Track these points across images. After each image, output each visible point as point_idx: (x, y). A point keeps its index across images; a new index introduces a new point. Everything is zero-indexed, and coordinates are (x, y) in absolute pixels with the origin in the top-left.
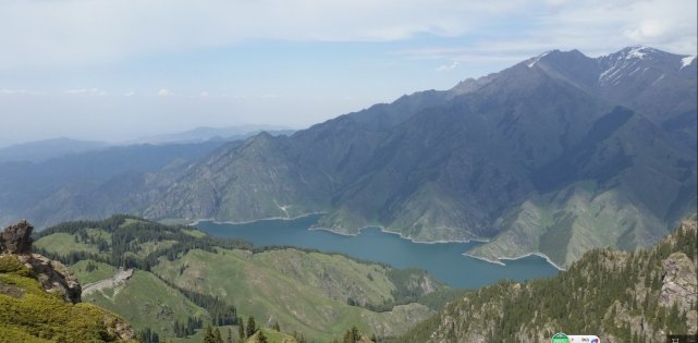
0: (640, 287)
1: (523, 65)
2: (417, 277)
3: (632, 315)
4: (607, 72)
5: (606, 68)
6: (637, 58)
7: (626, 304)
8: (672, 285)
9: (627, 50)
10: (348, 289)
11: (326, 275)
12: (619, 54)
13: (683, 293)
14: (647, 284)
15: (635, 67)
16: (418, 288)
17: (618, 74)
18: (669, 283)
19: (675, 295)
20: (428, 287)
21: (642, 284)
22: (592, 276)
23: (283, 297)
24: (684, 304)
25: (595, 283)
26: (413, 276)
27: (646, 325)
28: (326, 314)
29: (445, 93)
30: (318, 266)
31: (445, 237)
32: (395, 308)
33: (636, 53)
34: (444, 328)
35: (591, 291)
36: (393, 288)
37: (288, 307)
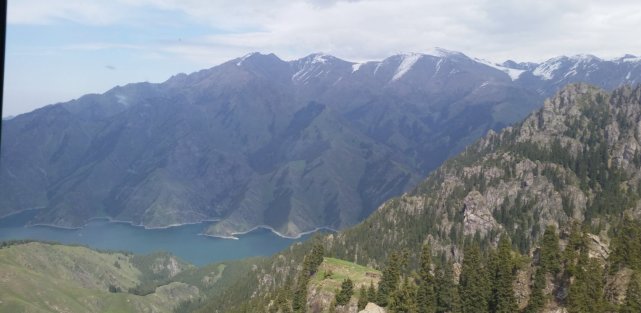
0: (445, 222)
1: (233, 63)
2: (162, 260)
3: (443, 245)
4: (297, 74)
5: (297, 70)
6: (320, 63)
7: (438, 237)
8: (472, 217)
9: (312, 56)
10: (101, 279)
11: (77, 267)
12: (305, 59)
13: (482, 222)
14: (450, 219)
15: (319, 70)
16: (163, 270)
17: (306, 76)
18: (469, 215)
19: (475, 225)
20: (174, 268)
21: (446, 219)
22: (397, 220)
23: (39, 294)
24: (483, 230)
25: (401, 225)
26: (158, 259)
27: (456, 252)
28: (89, 304)
29: (160, 86)
30: (67, 259)
31: (178, 220)
32: (158, 289)
33: (319, 59)
34: (264, 287)
35: (399, 231)
36: (139, 273)
37: (47, 303)
